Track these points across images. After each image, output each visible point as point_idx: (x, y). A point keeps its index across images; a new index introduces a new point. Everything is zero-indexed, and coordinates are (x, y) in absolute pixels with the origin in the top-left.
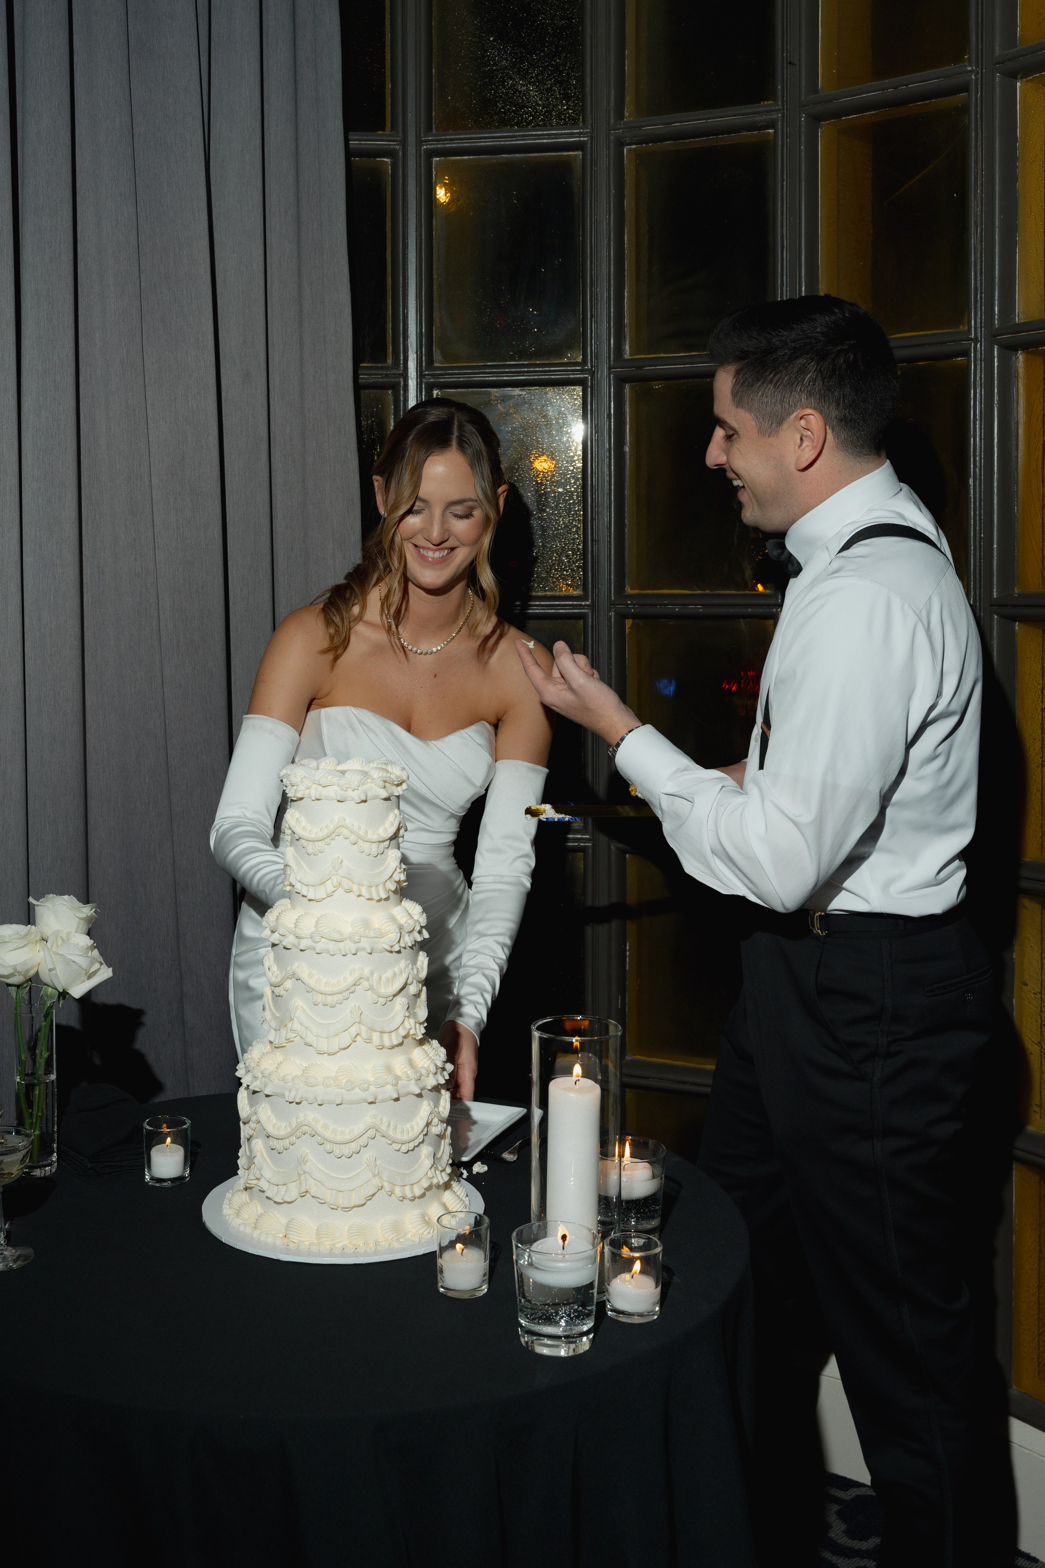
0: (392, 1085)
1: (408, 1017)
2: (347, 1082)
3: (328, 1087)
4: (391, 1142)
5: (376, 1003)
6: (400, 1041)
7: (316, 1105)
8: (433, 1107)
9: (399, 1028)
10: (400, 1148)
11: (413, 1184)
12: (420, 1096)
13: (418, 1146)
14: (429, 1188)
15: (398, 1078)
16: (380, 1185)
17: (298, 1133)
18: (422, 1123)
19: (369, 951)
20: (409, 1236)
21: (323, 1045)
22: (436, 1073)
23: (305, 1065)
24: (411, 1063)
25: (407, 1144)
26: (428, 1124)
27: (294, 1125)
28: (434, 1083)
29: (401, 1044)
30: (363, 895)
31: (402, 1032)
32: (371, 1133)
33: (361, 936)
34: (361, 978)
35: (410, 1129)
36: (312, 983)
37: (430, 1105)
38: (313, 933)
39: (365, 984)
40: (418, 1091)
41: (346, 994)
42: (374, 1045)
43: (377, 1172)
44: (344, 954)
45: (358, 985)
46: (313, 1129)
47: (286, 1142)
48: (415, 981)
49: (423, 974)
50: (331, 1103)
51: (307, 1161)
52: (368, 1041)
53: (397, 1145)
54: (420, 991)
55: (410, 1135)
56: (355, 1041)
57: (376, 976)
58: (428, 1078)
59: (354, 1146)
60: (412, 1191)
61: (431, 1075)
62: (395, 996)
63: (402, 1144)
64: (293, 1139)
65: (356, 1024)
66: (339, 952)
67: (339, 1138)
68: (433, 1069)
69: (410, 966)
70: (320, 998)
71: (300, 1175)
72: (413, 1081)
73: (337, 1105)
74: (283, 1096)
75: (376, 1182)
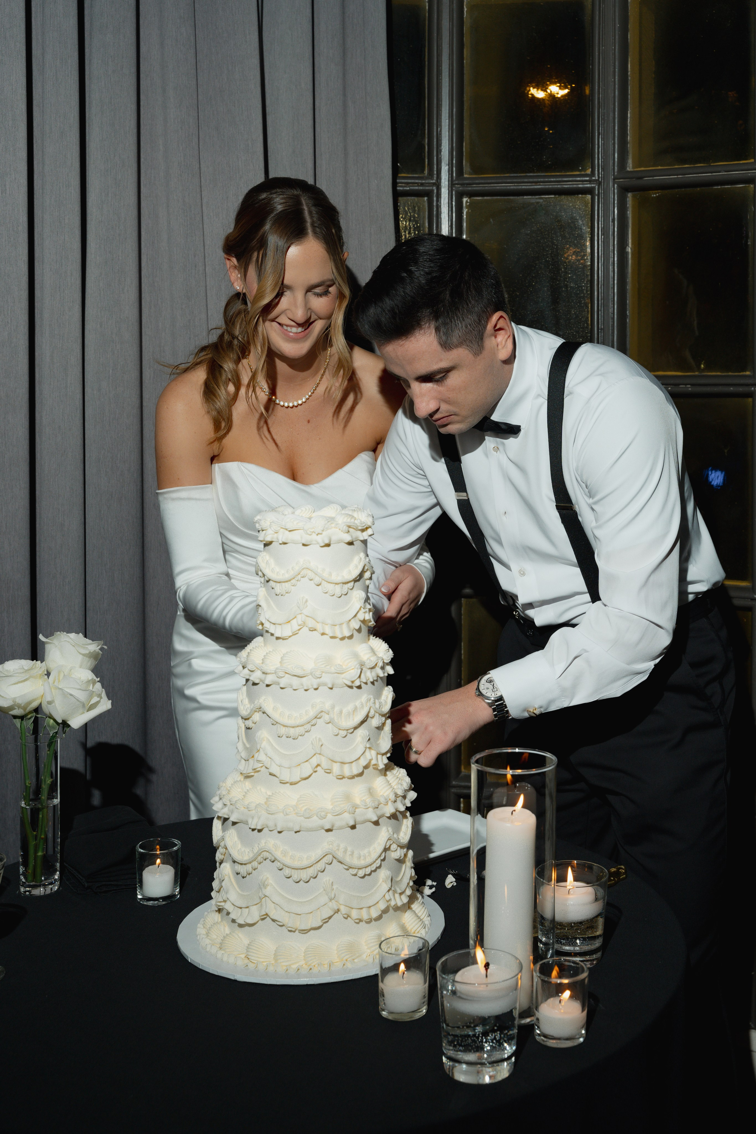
0: (349, 813)
1: (370, 748)
2: (305, 810)
3: (287, 814)
4: (346, 867)
5: (337, 735)
6: (361, 771)
7: (276, 832)
8: (392, 833)
9: (359, 758)
10: (357, 872)
11: (370, 907)
12: (376, 823)
13: (375, 871)
14: (385, 911)
15: (355, 807)
16: (336, 908)
17: (260, 859)
18: (380, 849)
19: (330, 686)
20: (364, 956)
21: (286, 776)
22: (395, 801)
23: (269, 793)
24: (371, 792)
25: (364, 869)
26: (386, 850)
27: (256, 850)
28: (393, 810)
29: (361, 774)
30: (327, 633)
31: (363, 762)
32: (329, 858)
33: (323, 672)
34: (322, 712)
35: (367, 855)
36: (276, 716)
37: (388, 831)
38: (277, 669)
39: (326, 717)
40: (375, 819)
41: (308, 727)
42: (334, 774)
43: (333, 896)
44: (306, 688)
45: (319, 718)
46: (272, 855)
47: (249, 867)
48: (377, 715)
49: (387, 707)
50: (289, 830)
51: (268, 885)
52: (328, 772)
53: (354, 870)
54: (384, 724)
55: (367, 860)
56: (316, 772)
57: (337, 709)
58: (387, 806)
59: (311, 872)
60: (369, 913)
61: (390, 803)
62: (356, 728)
63: (359, 869)
64: (255, 864)
65: (317, 754)
66: (302, 687)
67: (297, 864)
68: (392, 797)
69: (372, 700)
70: (283, 730)
71: (261, 899)
72: (371, 809)
73: (296, 832)
74: (246, 823)
75: (334, 905)
